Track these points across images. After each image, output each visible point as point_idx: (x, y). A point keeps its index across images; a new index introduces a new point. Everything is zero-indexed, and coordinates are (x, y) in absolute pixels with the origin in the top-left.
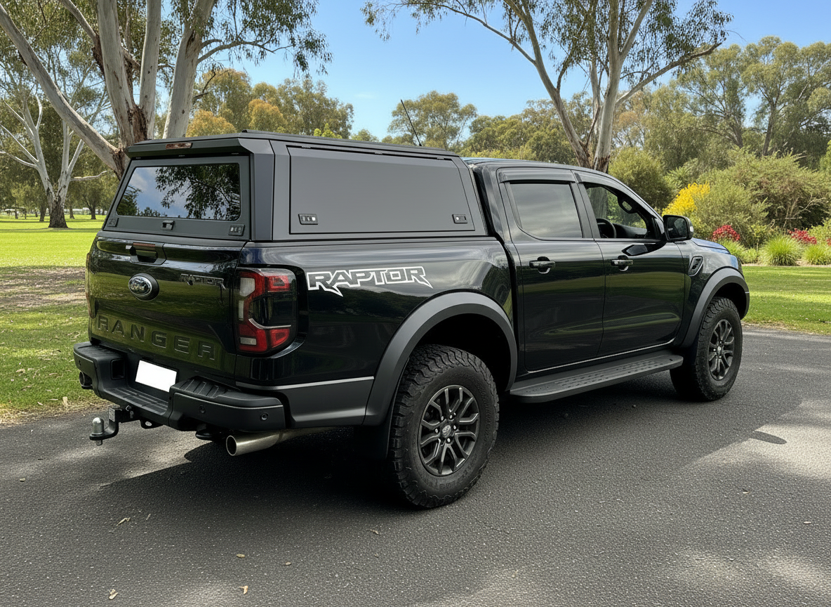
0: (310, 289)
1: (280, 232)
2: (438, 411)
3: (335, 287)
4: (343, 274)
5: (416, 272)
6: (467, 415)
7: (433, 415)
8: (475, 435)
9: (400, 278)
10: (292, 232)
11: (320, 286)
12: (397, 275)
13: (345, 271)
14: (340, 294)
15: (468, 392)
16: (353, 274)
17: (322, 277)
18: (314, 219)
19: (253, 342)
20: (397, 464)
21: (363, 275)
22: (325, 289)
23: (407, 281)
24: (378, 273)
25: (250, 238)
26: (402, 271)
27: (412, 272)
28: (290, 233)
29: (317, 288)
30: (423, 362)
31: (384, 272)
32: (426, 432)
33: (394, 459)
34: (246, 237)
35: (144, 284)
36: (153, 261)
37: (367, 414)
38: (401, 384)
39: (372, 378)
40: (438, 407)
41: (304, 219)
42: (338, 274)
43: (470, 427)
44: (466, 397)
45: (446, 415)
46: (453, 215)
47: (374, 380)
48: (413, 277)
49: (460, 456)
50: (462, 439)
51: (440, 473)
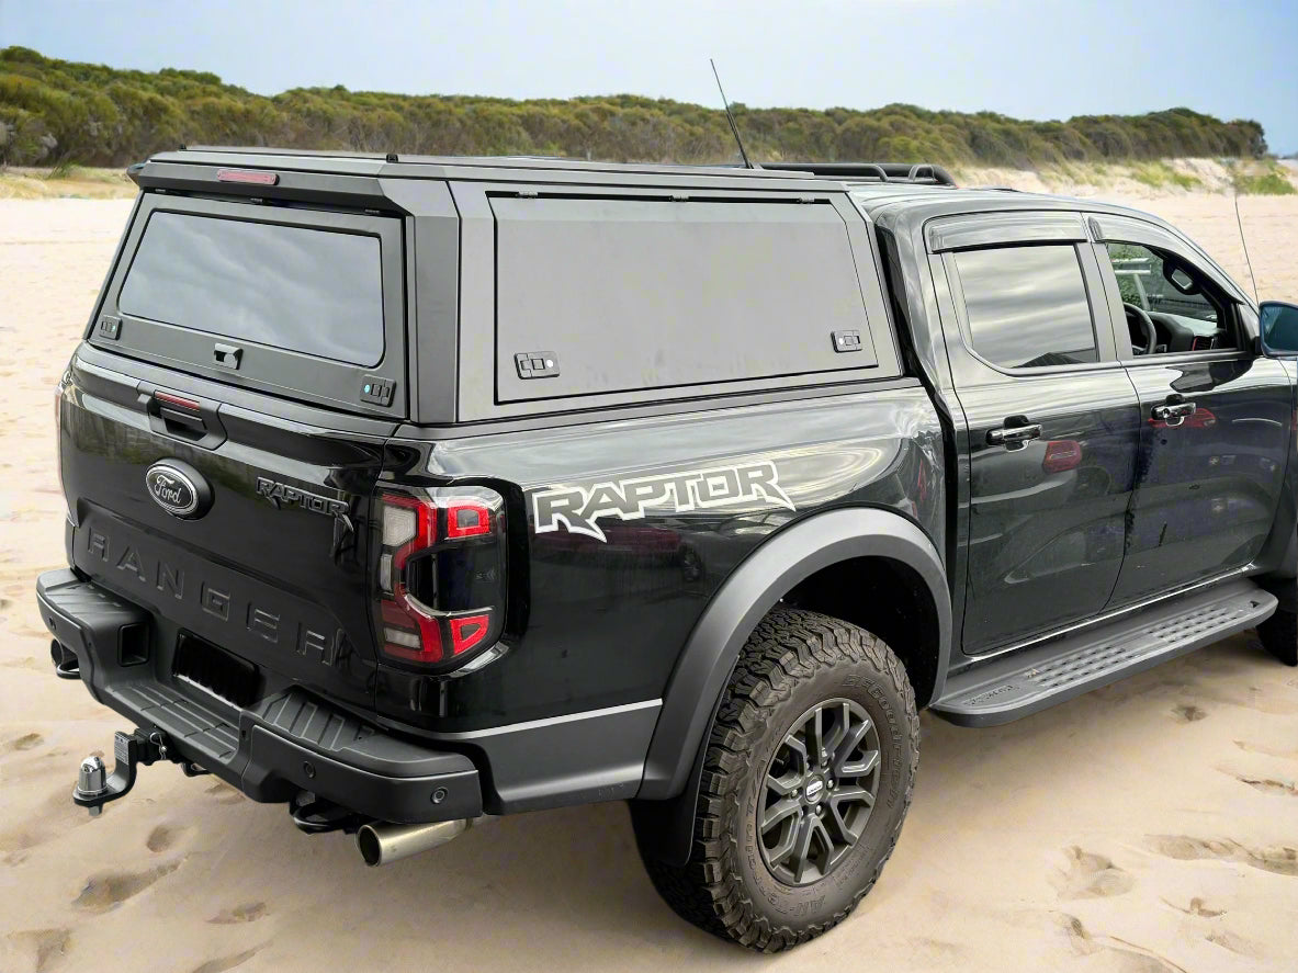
0: (539, 529)
1: (474, 402)
2: (800, 754)
3: (591, 521)
4: (609, 491)
5: (759, 474)
6: (856, 757)
7: (787, 763)
8: (870, 798)
9: (726, 491)
10: (500, 400)
11: (560, 523)
12: (721, 487)
13: (611, 485)
14: (601, 536)
15: (860, 710)
16: (629, 489)
17: (565, 502)
18: (550, 364)
19: (412, 640)
20: (711, 869)
21: (649, 490)
22: (572, 529)
23: (741, 498)
24: (680, 483)
25: (408, 418)
26: (729, 475)
27: (752, 475)
28: (497, 403)
29: (554, 527)
30: (770, 654)
31: (693, 483)
32: (774, 797)
33: (704, 859)
34: (398, 410)
35: (178, 485)
36: (198, 436)
37: (647, 777)
38: (723, 706)
39: (659, 702)
40: (800, 746)
41: (527, 365)
42: (599, 493)
43: (865, 781)
44: (855, 720)
45: (813, 762)
46: (833, 337)
47: (663, 706)
48: (754, 486)
49: (839, 841)
50: (843, 806)
51: (797, 879)
